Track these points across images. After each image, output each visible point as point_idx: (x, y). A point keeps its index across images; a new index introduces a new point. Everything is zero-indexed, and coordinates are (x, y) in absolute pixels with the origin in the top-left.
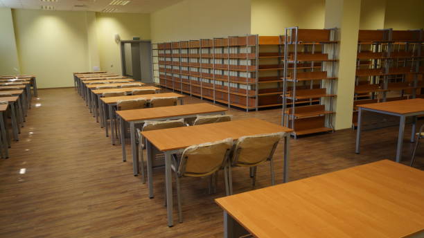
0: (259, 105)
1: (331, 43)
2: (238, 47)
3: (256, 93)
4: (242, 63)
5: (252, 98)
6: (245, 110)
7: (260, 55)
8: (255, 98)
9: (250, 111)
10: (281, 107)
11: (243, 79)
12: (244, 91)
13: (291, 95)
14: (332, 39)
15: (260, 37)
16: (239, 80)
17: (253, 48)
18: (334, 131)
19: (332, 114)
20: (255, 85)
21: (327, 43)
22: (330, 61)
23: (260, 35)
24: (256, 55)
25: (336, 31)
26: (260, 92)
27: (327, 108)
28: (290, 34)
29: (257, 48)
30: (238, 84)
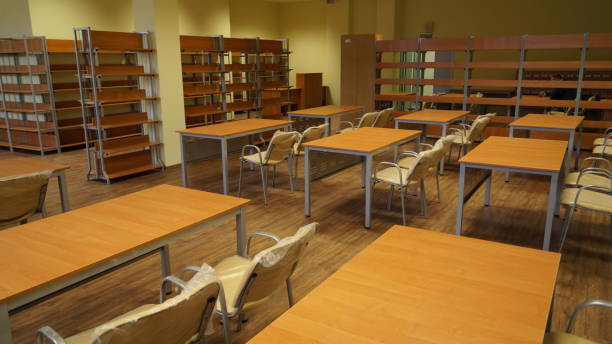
0: (62, 143)
1: (145, 51)
2: (15, 55)
3: (54, 126)
4: (25, 80)
5: (48, 133)
6: (38, 153)
7: (53, 68)
8: (53, 133)
9: (47, 153)
10: (84, 146)
11: (30, 105)
12: (33, 124)
13: (95, 124)
14: (145, 47)
15: (49, 41)
16: (25, 108)
17: (40, 58)
18: (165, 168)
19: (159, 146)
20: (50, 114)
21: (140, 51)
22: (147, 75)
23: (47, 38)
24: (46, 68)
25: (150, 36)
26: (61, 123)
27: (152, 139)
28: (80, 37)
29: (46, 57)
30: (24, 114)
